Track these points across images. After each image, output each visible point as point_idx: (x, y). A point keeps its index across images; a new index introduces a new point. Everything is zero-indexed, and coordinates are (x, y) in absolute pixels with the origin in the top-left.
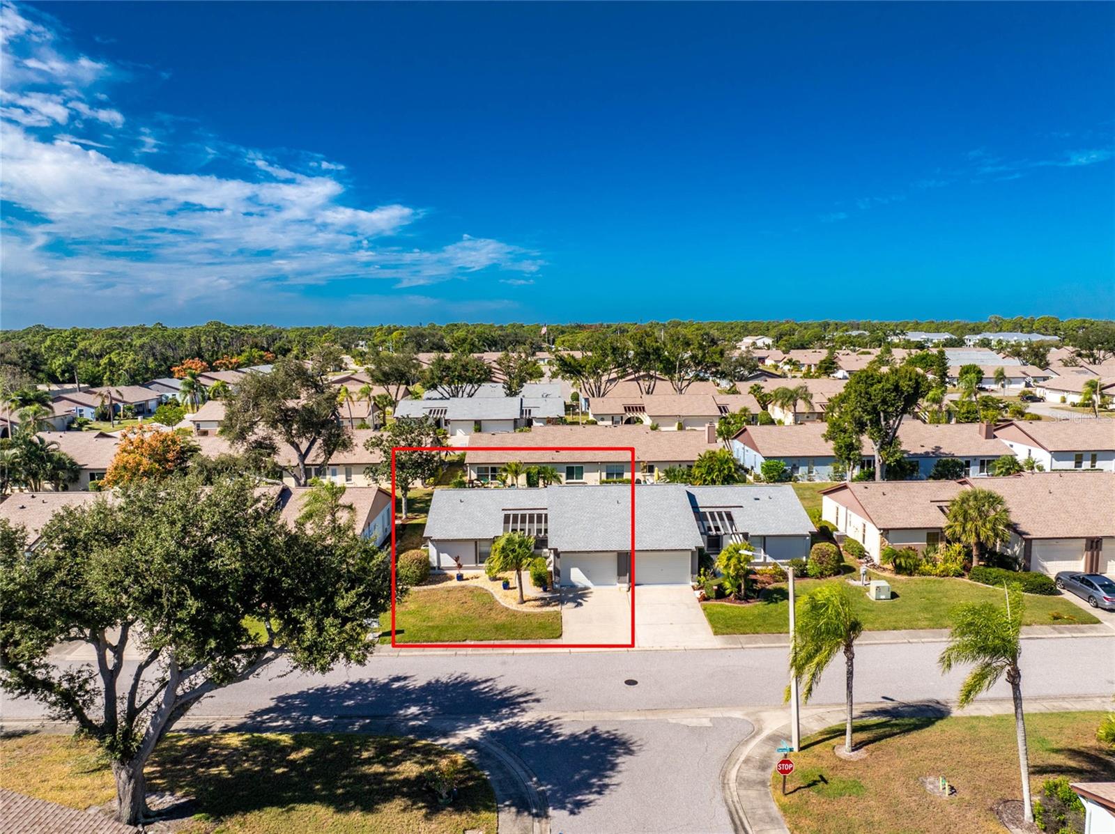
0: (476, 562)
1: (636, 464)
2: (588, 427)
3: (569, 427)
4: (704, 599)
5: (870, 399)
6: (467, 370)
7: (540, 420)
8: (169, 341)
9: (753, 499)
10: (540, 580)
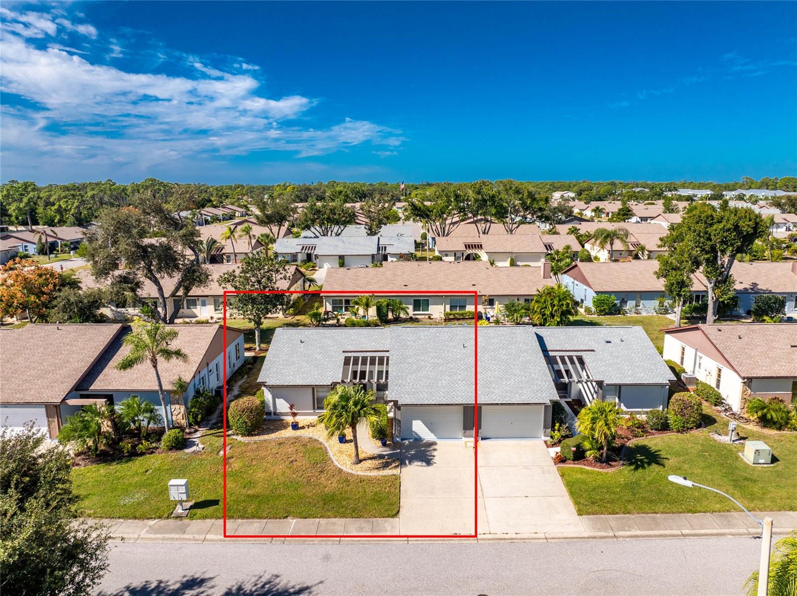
0: (314, 408)
1: (478, 298)
2: (434, 263)
3: (416, 263)
4: (561, 460)
5: (709, 239)
6: (335, 214)
7: (393, 255)
8: (115, 193)
9: (604, 342)
10: (381, 434)
